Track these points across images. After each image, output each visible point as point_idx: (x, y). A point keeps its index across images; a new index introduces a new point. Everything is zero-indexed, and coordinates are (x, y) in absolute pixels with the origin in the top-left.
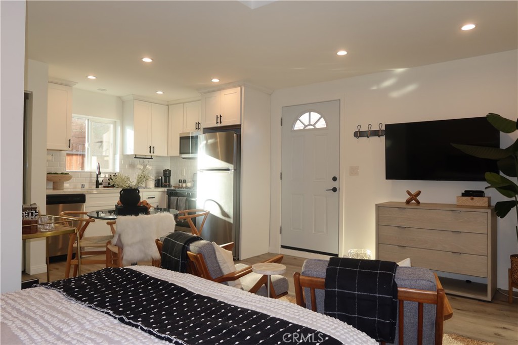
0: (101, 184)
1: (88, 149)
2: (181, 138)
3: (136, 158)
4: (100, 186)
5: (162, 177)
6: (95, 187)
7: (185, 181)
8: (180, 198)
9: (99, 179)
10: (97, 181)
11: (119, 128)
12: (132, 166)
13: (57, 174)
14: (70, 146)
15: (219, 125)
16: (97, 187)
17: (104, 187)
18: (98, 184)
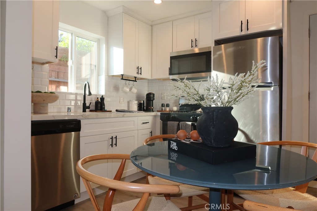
0: (88, 108)
1: (71, 67)
2: (172, 58)
3: (122, 79)
4: (87, 110)
5: (144, 101)
6: (82, 111)
7: (168, 105)
8: (181, 123)
9: (86, 102)
10: (84, 104)
11: (104, 47)
12: (116, 88)
13: (40, 92)
14: (56, 56)
15: (244, 33)
16: (84, 111)
17: (91, 111)
18: (85, 108)
